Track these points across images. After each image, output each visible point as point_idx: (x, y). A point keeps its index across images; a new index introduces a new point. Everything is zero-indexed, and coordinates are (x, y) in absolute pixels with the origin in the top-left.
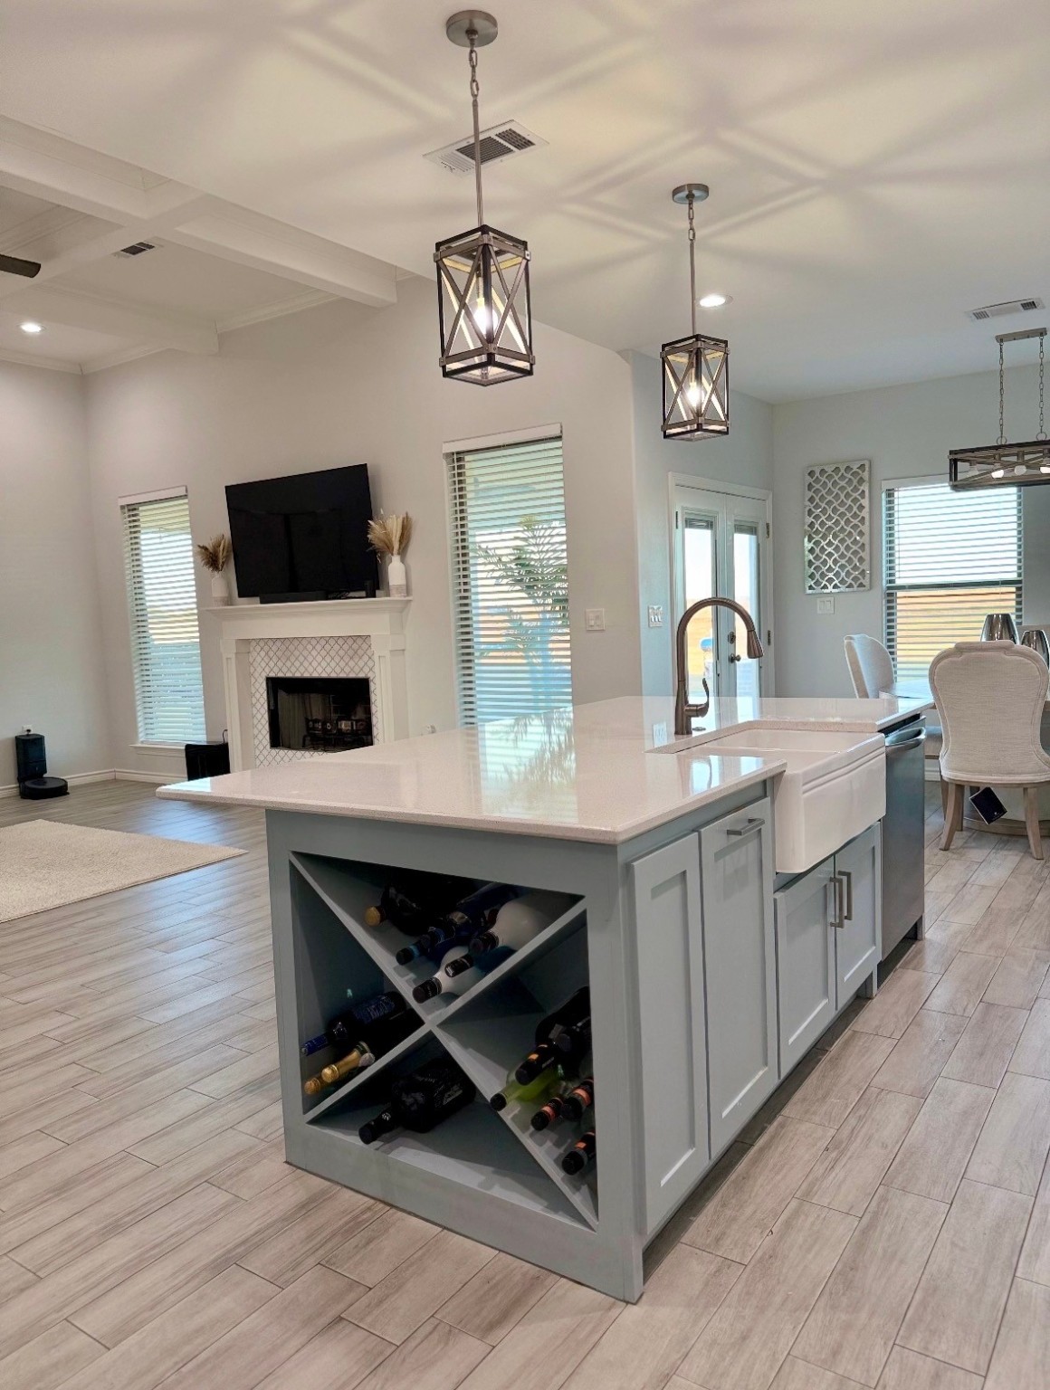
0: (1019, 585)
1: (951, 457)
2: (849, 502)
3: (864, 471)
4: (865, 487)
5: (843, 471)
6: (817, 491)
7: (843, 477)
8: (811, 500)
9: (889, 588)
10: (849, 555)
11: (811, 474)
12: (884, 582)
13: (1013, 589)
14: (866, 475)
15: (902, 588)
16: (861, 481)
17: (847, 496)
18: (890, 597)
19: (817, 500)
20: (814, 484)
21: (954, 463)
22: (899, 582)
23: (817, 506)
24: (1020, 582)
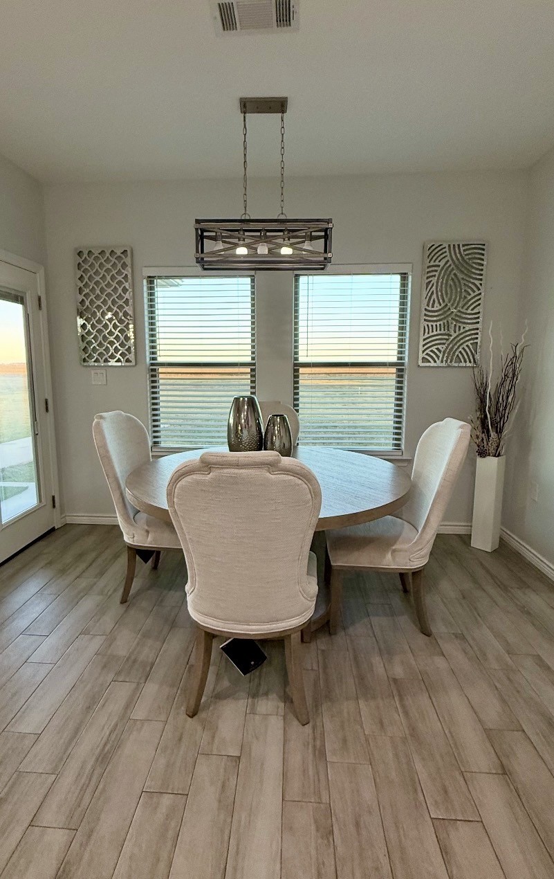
0: (253, 367)
1: (198, 226)
2: (114, 284)
3: (126, 256)
4: (128, 271)
5: (108, 255)
6: (85, 271)
7: (107, 260)
8: (81, 278)
9: (152, 364)
10: (117, 333)
11: (80, 254)
12: (148, 359)
13: (248, 370)
14: (128, 261)
15: (163, 365)
16: (124, 266)
17: (113, 278)
18: (153, 373)
19: (86, 279)
20: (83, 264)
21: (201, 238)
22: (160, 360)
23: (86, 285)
24: (254, 364)
